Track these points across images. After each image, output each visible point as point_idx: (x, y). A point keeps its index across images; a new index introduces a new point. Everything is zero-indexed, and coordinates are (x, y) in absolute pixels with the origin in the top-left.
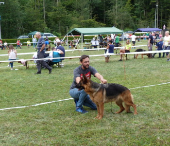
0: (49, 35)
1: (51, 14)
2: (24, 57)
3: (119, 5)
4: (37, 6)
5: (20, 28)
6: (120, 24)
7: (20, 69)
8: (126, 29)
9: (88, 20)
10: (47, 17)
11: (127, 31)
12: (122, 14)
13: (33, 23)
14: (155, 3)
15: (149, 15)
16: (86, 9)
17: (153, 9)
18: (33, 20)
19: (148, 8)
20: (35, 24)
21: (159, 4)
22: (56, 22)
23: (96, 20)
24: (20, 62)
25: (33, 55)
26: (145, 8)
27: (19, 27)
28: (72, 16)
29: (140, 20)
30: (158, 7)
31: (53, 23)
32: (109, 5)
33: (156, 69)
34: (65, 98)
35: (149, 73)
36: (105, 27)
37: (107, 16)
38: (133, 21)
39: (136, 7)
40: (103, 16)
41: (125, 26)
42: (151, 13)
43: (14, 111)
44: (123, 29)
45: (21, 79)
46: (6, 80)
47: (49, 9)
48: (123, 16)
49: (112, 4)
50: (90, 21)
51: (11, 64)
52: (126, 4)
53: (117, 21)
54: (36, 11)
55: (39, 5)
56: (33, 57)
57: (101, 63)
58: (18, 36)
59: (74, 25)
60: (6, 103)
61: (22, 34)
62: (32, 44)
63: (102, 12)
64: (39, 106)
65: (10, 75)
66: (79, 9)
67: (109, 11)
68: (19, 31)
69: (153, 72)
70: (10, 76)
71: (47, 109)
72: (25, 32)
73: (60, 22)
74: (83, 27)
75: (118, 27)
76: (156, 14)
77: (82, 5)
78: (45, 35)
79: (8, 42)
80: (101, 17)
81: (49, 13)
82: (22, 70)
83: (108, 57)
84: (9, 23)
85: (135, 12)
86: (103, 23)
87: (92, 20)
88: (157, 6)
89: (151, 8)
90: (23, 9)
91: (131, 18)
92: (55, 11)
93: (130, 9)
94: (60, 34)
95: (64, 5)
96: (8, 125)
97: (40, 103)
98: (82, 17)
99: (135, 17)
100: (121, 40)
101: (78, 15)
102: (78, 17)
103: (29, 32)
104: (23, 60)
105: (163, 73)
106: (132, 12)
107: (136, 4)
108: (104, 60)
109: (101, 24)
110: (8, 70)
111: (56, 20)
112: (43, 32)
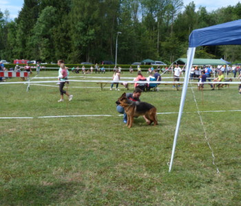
1: (164, 44)
6: (231, 56)
8: (237, 61)
10: (160, 46)
13: (147, 51)
18: (147, 49)
22: (168, 52)
23: (207, 51)
31: (165, 53)
44: (233, 61)
47: (163, 39)
50: (200, 52)
54: (150, 41)
55: (154, 35)
61: (136, 61)
73: (171, 52)
78: (157, 63)
79: (122, 67)
81: (162, 43)
84: (125, 50)
86: (214, 54)
87: (202, 51)
90: (139, 38)
92: (168, 41)
95: (176, 36)
109: (211, 55)
111: (168, 50)
112: (155, 60)
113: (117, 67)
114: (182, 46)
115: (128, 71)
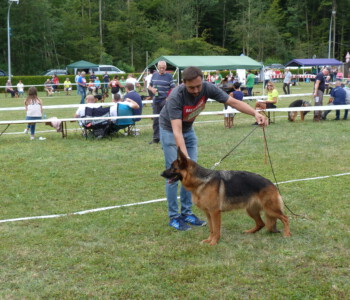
0: (110, 69)
1: (113, 26)
2: (58, 113)
3: (255, 11)
4: (86, 9)
5: (50, 53)
6: (256, 50)
7: (50, 138)
8: (269, 59)
9: (190, 41)
10: (106, 32)
11: (269, 65)
12: (262, 28)
13: (77, 43)
14: (330, 7)
15: (317, 32)
16: (188, 17)
17: (324, 20)
18: (77, 38)
19: (314, 16)
20: (80, 46)
21: (338, 10)
22: (125, 44)
23: (207, 40)
24: (49, 124)
25: (76, 109)
26: (309, 17)
27: (48, 51)
28: (157, 32)
29: (298, 41)
30: (337, 15)
31: (118, 45)
32: (234, 10)
33: (329, 144)
34: (141, 200)
35: (316, 152)
36: (226, 54)
37: (230, 32)
38: (282, 42)
39: (289, 14)
40: (221, 32)
41: (266, 53)
42: (320, 28)
43: (36, 224)
44: (263, 59)
45: (51, 159)
46: (21, 160)
47: (110, 16)
48: (262, 33)
49: (241, 7)
50: (194, 43)
51: (32, 127)
52: (268, 7)
53: (251, 43)
54: (83, 19)
55: (90, 6)
56: (77, 113)
57: (217, 128)
58: (46, 70)
59: (162, 49)
60: (20, 208)
61: (54, 66)
62: (74, 88)
63: (220, 23)
64: (87, 214)
65: (28, 149)
66: (172, 18)
67: (234, 22)
68: (48, 61)
69: (324, 149)
70: (29, 151)
71: (104, 220)
72: (61, 61)
73: (132, 43)
74: (180, 54)
75: (252, 55)
76: (332, 29)
77: (178, 9)
78: (102, 69)
79: (25, 82)
80: (217, 34)
81: (110, 24)
82: (53, 139)
83: (231, 117)
84: (28, 42)
85: (288, 25)
86: (221, 46)
87: (198, 40)
88: (334, 12)
89: (320, 17)
90: (57, 14)
91: (279, 37)
92: (123, 19)
93: (278, 18)
94: (132, 68)
95: (140, 8)
96: (25, 253)
97: (89, 208)
98: (178, 33)
99: (288, 34)
100: (257, 82)
101: (170, 29)
102: (170, 34)
103: (68, 63)
104: (55, 120)
105: (345, 152)
106: (282, 25)
107: (290, 9)
108: (222, 122)
109: (218, 48)
110: (24, 140)
111: (124, 39)
112: (98, 62)
113: (14, 82)
114: (153, 29)
115: (42, 89)
